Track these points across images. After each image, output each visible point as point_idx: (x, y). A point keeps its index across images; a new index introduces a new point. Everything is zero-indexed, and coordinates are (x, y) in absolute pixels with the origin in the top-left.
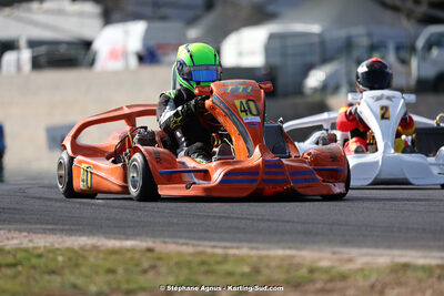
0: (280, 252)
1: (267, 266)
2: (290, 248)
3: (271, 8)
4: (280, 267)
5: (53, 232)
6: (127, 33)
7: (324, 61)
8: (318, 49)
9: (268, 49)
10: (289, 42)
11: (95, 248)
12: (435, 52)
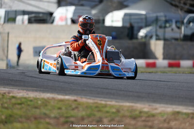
0: (128, 104)
1: (123, 110)
2: (132, 102)
3: (125, 3)
4: (128, 110)
5: (36, 91)
6: (67, 10)
7: (147, 26)
8: (144, 21)
9: (124, 20)
10: (133, 17)
11: (53, 98)
12: (191, 24)
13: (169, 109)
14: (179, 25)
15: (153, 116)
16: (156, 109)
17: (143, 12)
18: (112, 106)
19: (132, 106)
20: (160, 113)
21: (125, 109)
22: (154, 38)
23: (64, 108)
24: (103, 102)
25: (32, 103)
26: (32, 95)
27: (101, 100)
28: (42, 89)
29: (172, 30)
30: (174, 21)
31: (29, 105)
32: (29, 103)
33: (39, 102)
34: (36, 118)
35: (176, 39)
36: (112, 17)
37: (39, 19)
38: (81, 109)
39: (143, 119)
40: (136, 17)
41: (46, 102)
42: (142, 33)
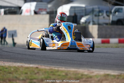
0: (73, 70)
1: (70, 73)
2: (76, 68)
5: (10, 61)
6: (31, 5)
7: (86, 15)
8: (84, 11)
9: (70, 11)
10: (76, 9)
11: (22, 66)
12: (117, 13)
13: (102, 72)
14: (108, 14)
15: (91, 77)
16: (93, 73)
17: (83, 6)
18: (62, 71)
19: (77, 71)
20: (96, 76)
21: (72, 73)
22: (91, 23)
23: (29, 73)
24: (56, 69)
25: (7, 70)
26: (7, 64)
27: (55, 67)
28: (14, 60)
29: (104, 17)
30: (105, 11)
31: (5, 71)
32: (5, 70)
33: (12, 69)
34: (10, 80)
35: (107, 24)
36: (62, 9)
37: (11, 11)
38: (41, 73)
39: (84, 79)
40: (79, 9)
41: (17, 69)
42: (83, 20)
